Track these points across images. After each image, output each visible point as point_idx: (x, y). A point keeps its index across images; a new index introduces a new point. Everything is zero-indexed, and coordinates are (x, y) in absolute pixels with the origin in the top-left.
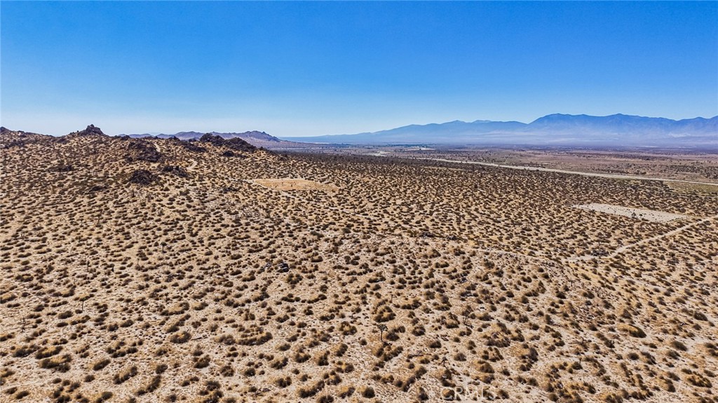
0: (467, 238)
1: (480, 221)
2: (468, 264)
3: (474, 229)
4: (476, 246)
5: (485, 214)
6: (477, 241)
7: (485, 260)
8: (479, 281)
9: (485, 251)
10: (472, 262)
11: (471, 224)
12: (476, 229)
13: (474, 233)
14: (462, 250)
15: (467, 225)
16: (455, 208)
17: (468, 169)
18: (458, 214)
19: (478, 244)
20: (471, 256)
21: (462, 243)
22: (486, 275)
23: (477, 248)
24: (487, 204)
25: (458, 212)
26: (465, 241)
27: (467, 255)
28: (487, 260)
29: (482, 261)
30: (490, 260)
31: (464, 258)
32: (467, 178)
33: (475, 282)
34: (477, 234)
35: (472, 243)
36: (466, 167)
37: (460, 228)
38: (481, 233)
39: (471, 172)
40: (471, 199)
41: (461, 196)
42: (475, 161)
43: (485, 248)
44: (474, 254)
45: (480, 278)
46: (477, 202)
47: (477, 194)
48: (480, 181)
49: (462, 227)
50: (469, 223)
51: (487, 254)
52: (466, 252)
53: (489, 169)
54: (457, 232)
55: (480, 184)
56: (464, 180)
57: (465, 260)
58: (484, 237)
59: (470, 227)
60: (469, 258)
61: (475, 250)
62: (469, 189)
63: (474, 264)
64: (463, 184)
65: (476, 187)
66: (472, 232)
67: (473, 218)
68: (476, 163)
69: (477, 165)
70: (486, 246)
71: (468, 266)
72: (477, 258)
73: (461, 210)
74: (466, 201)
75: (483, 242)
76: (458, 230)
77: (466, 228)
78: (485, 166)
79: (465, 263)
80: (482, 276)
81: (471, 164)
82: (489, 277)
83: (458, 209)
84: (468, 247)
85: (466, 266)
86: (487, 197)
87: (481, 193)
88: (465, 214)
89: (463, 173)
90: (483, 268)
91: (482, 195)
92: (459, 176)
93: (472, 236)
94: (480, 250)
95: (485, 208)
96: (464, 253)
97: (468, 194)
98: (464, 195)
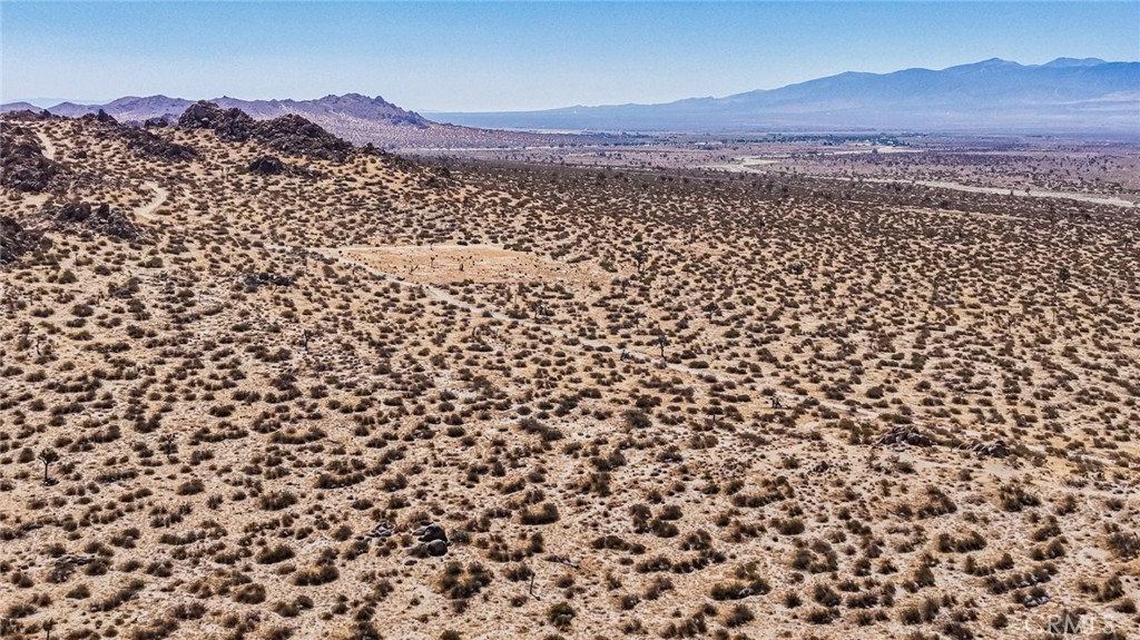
0: (1041, 449)
1: (1084, 392)
2: (1051, 540)
3: (1065, 418)
4: (1077, 478)
5: (1097, 367)
6: (1078, 460)
7: (1107, 529)
8: (1088, 602)
9: (1109, 495)
10: (1065, 534)
11: (1053, 402)
12: (1071, 417)
13: (1067, 433)
14: (1027, 490)
15: (1040, 404)
16: (999, 346)
17: (1034, 213)
18: (1007, 366)
19: (1082, 471)
20: (1061, 513)
21: (1028, 467)
22: (1114, 582)
23: (1081, 485)
24: (1104, 331)
25: (1007, 358)
26: (1039, 461)
27: (1046, 510)
28: (1115, 528)
29: (1099, 532)
30: (1126, 528)
31: (1035, 519)
32: (1033, 246)
33: (1077, 604)
34: (1074, 434)
35: (1060, 468)
36: (1026, 208)
37: (1016, 416)
38: (1088, 432)
39: (1044, 226)
40: (1049, 315)
41: (1015, 307)
42: (1057, 189)
43: (1109, 487)
44: (1069, 507)
45: (1095, 589)
46: (1072, 325)
47: (1069, 298)
48: (1076, 257)
49: (1025, 411)
50: (1046, 398)
51: (1117, 506)
52: (1042, 497)
53: (1104, 216)
54: (1006, 428)
55: (1078, 264)
56: (1024, 250)
57: (1041, 526)
58: (1098, 445)
59: (1051, 413)
60: (1053, 520)
61: (1075, 491)
62: (1041, 283)
63: (1072, 542)
64: (1019, 266)
65: (1064, 275)
66: (1058, 429)
67: (1060, 380)
68: (1059, 195)
69: (1063, 202)
70: (1109, 477)
71: (1050, 547)
72: (1082, 521)
73: (1017, 351)
74: (1035, 323)
75: (1098, 464)
76: (1011, 422)
77: (1039, 414)
78: (1090, 206)
79: (1040, 537)
80: (1101, 583)
81: (1044, 201)
82: (1126, 587)
83: (1008, 350)
84: (1050, 483)
85: (1044, 546)
86: (1104, 310)
87: (1082, 295)
88: (1032, 365)
89: (1017, 230)
90: (1102, 554)
91: (1086, 302)
92: (1006, 239)
93: (1058, 443)
94: (1089, 491)
95: (1097, 345)
96: (1035, 503)
97: (1038, 297)
98: (1027, 303)
